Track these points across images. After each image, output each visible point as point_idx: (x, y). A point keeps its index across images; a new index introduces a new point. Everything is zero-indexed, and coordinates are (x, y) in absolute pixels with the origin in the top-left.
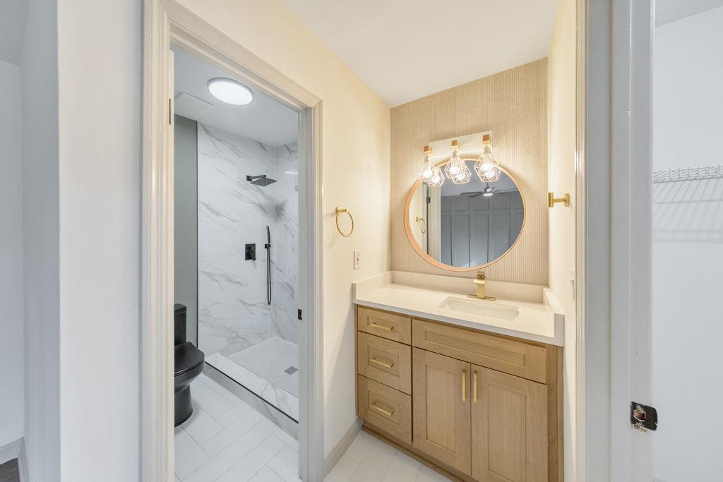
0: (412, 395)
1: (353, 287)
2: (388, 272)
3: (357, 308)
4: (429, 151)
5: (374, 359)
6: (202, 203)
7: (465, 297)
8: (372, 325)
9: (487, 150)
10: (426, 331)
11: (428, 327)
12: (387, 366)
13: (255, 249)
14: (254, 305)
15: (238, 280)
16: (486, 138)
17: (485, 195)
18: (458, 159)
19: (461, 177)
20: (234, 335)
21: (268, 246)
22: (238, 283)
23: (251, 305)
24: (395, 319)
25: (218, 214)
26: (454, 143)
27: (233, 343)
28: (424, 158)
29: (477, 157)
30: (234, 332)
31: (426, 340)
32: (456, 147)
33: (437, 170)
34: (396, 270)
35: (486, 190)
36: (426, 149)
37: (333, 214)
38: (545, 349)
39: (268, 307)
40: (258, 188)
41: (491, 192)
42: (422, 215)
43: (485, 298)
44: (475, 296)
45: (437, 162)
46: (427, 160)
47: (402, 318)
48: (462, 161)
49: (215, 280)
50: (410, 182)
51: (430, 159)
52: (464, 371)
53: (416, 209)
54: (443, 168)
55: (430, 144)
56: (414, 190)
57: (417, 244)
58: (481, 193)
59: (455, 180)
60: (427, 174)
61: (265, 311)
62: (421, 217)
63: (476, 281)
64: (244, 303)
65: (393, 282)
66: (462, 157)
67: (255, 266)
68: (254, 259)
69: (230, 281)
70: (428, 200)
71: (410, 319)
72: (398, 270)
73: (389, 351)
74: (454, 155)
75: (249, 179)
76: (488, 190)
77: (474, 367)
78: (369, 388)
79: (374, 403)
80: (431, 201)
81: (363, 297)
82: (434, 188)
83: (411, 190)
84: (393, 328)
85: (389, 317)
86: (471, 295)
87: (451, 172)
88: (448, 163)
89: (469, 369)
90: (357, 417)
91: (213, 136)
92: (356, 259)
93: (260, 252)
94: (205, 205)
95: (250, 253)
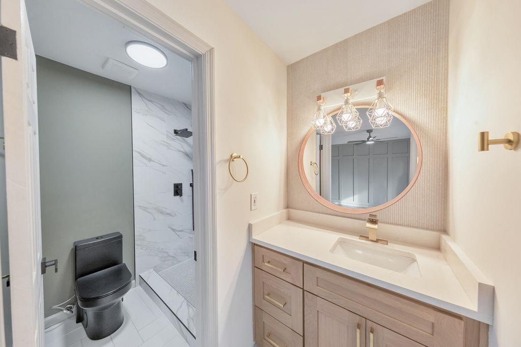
0: (304, 336)
1: (250, 227)
2: (285, 210)
3: (254, 247)
4: (322, 101)
5: (268, 295)
6: (136, 151)
7: (356, 239)
8: (266, 264)
9: (380, 96)
10: (317, 277)
11: (319, 273)
12: (280, 304)
13: (181, 187)
14: (182, 231)
15: (168, 212)
16: (380, 83)
17: (368, 143)
18: (350, 106)
19: (352, 124)
20: (166, 255)
21: (191, 185)
22: (168, 214)
23: (179, 231)
24: (287, 261)
25: (150, 160)
26: (346, 91)
27: (165, 261)
28: (316, 108)
29: (369, 104)
30: (166, 252)
31: (318, 285)
32: (349, 94)
33: (329, 119)
34: (292, 208)
35: (368, 139)
36: (319, 98)
37: (227, 160)
38: (463, 323)
39: (193, 232)
40: (184, 139)
41: (372, 140)
42: (315, 159)
43: (377, 241)
44: (367, 238)
45: (330, 111)
46: (319, 109)
47: (294, 261)
48: (354, 109)
49: (149, 212)
50: (304, 131)
51: (322, 108)
52: (359, 326)
53: (309, 155)
54: (334, 117)
55: (323, 95)
56: (308, 138)
57: (310, 187)
58: (364, 142)
59: (346, 127)
60: (320, 122)
61: (191, 236)
62: (314, 161)
63: (369, 225)
64: (173, 230)
65: (289, 218)
66: (355, 104)
67: (182, 201)
68: (181, 195)
69: (162, 213)
70: (321, 147)
71: (302, 263)
72: (294, 209)
73: (282, 290)
74: (347, 102)
75: (176, 132)
76: (370, 139)
77: (369, 324)
78: (264, 320)
79: (269, 336)
80: (324, 148)
81: (259, 237)
82: (326, 135)
83: (305, 138)
84: (285, 269)
85: (282, 258)
86: (362, 236)
87: (343, 119)
88: (340, 111)
89: (365, 326)
90: (255, 343)
91: (145, 98)
92: (253, 201)
93: (186, 189)
94: (139, 153)
95: (178, 190)
